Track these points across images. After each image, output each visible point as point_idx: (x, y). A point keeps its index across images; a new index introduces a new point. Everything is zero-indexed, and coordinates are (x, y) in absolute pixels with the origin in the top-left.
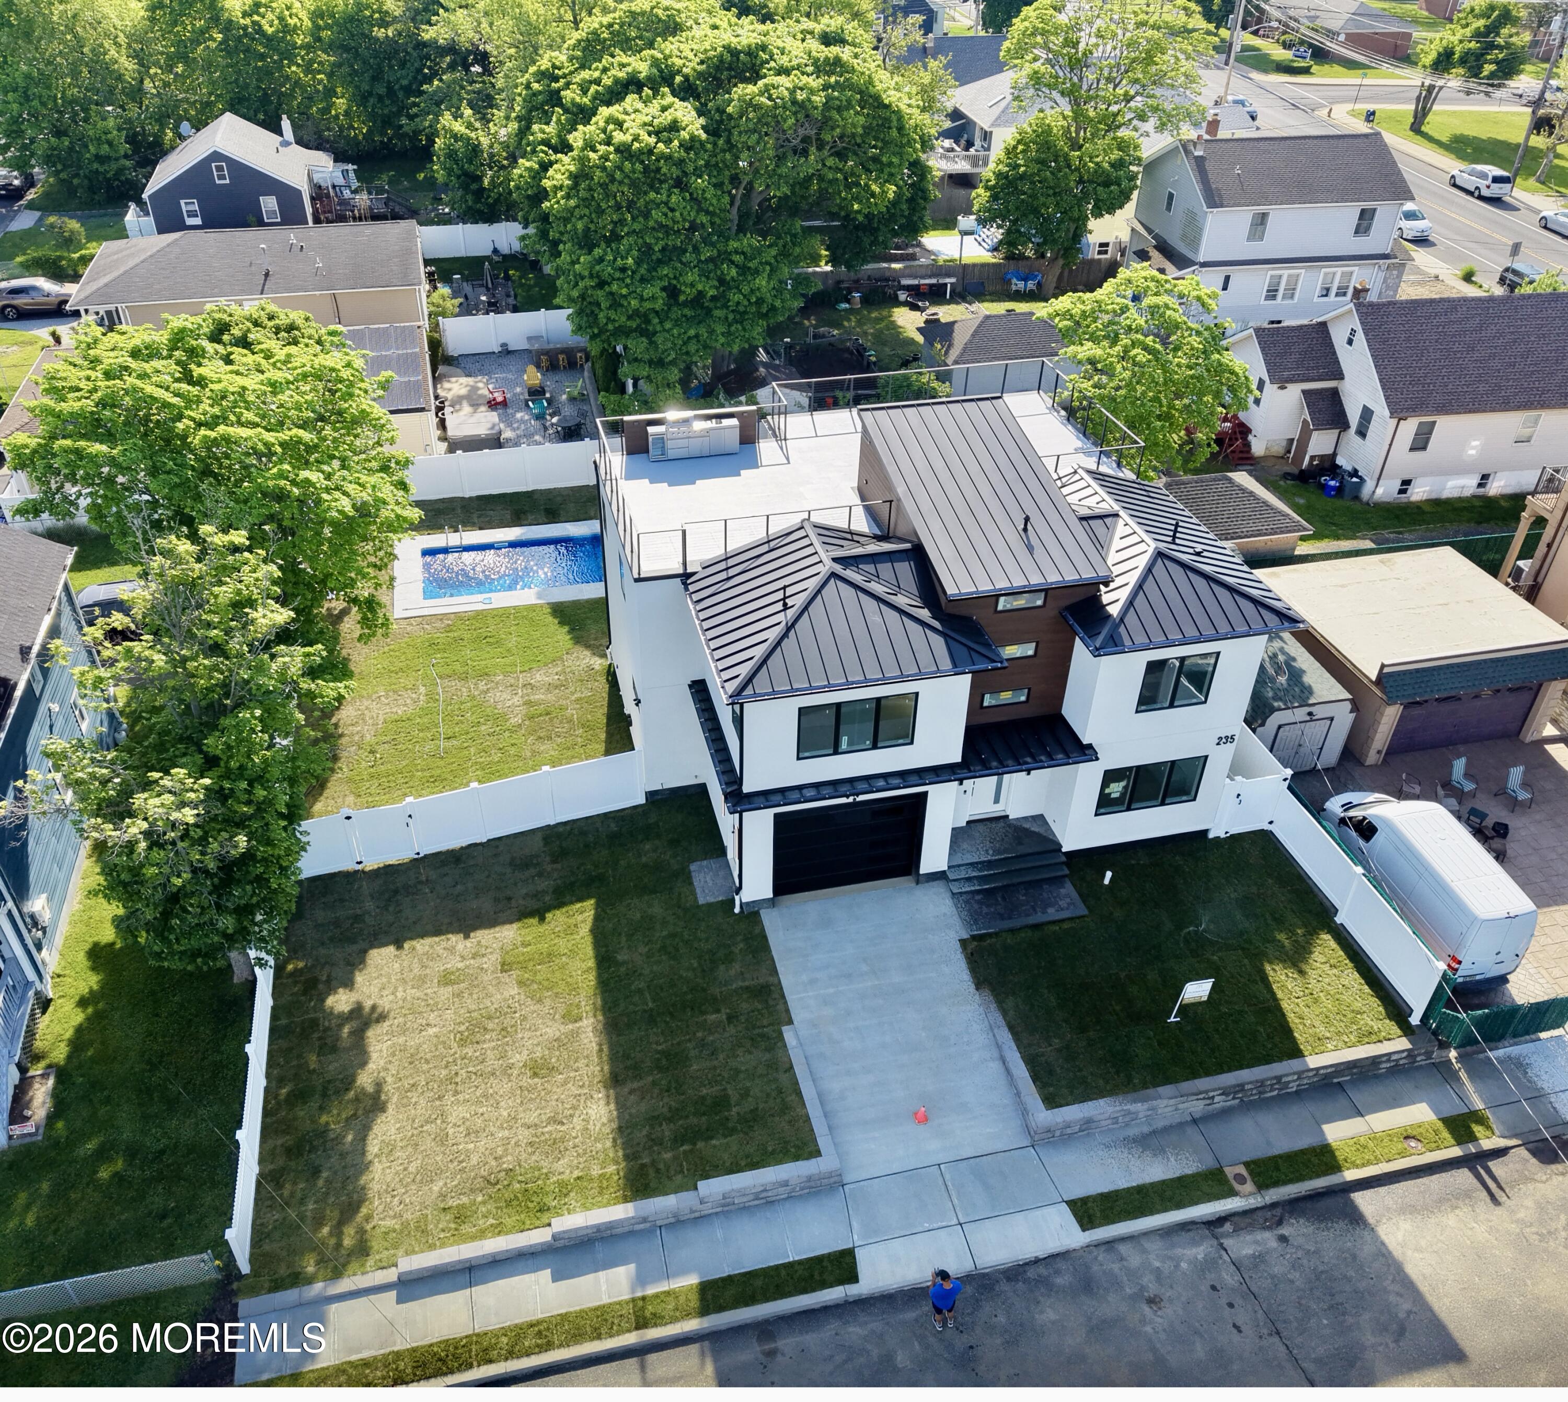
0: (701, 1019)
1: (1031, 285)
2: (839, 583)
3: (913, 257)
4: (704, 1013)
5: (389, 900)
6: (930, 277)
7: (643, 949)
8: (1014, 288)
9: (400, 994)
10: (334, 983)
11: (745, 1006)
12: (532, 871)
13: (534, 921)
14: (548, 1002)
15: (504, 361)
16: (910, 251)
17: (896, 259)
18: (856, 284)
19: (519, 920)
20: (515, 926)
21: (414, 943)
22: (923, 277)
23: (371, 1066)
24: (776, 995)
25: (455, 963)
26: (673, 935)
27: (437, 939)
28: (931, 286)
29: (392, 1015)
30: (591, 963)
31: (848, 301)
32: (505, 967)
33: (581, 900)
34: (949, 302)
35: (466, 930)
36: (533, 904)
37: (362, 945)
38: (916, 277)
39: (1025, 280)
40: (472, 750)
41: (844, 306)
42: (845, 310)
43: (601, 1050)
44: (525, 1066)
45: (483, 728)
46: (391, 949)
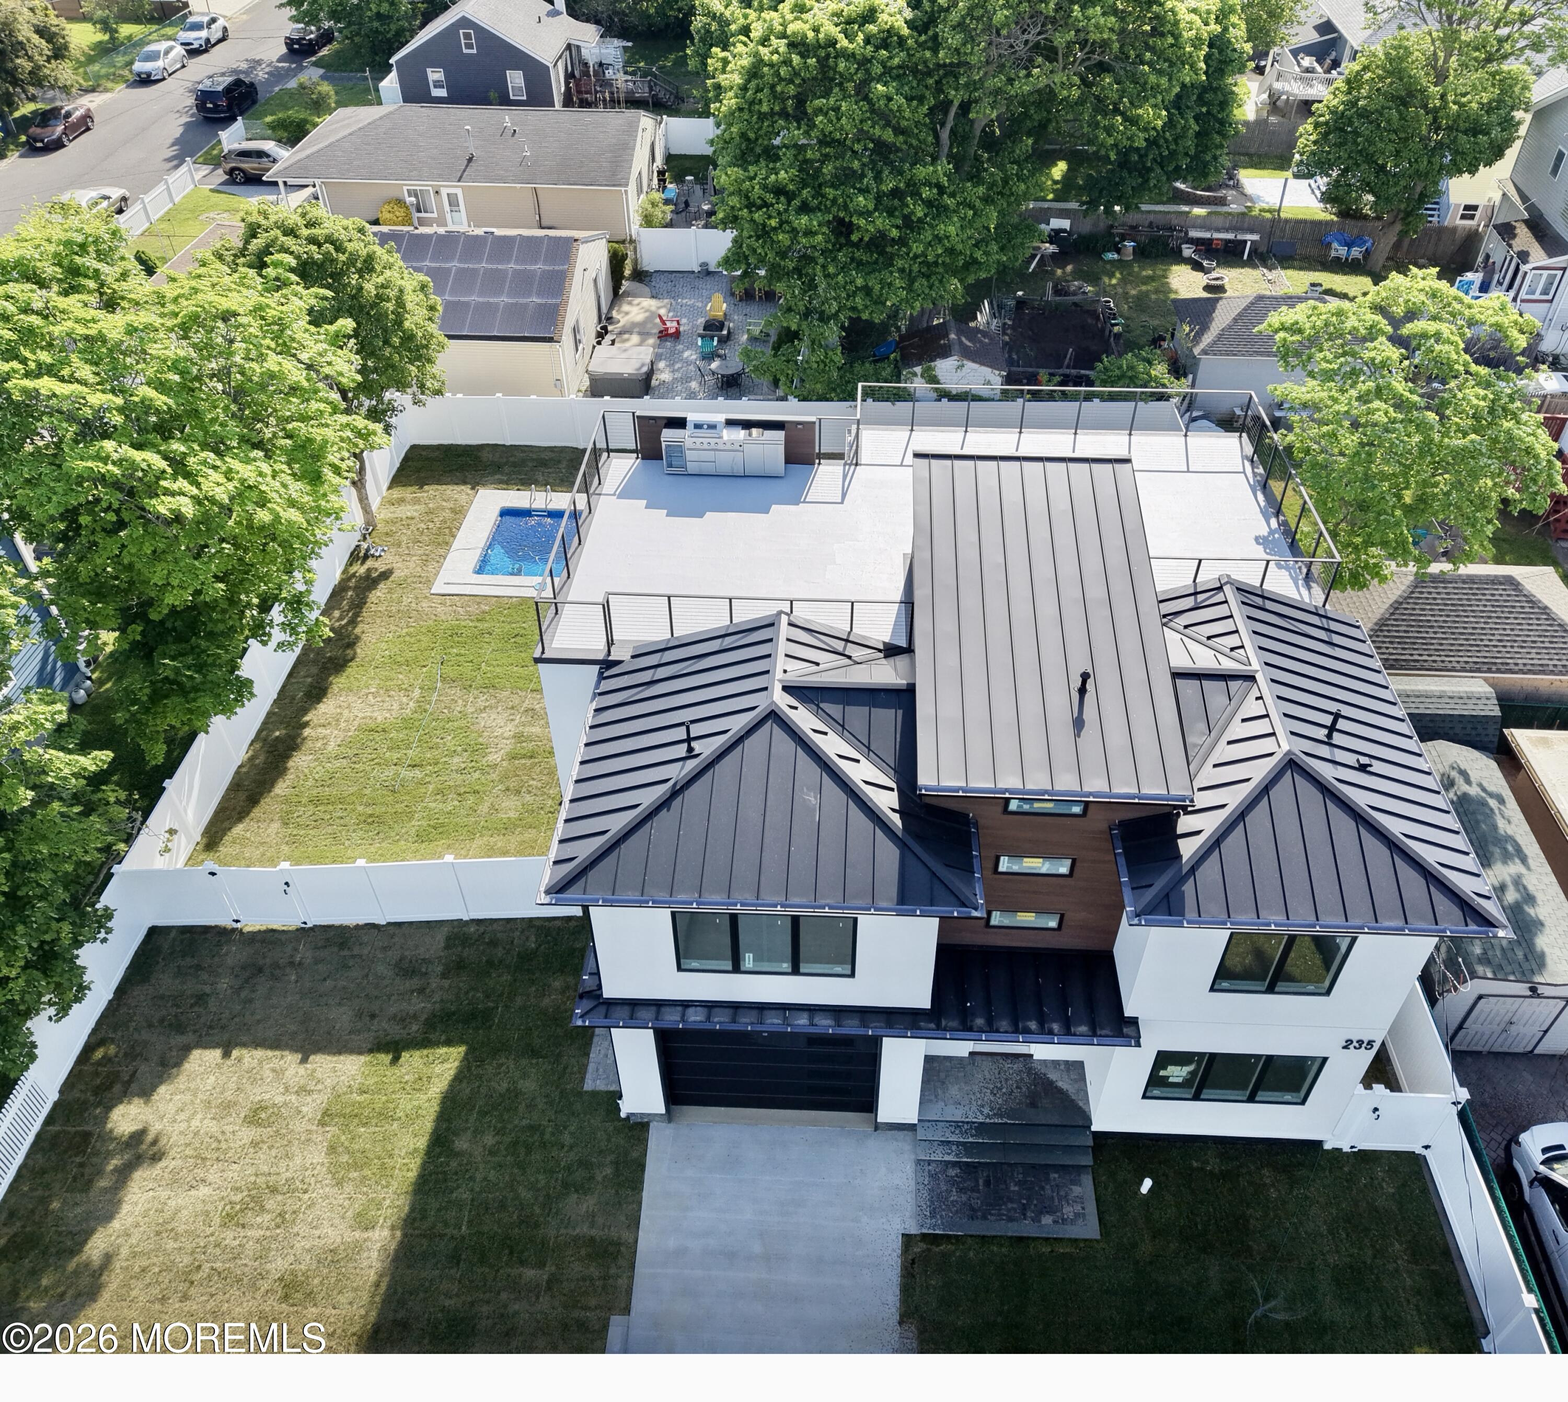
0: (515, 1272)
1: (1356, 252)
2: (776, 729)
3: (1222, 202)
4: (522, 1263)
5: (247, 981)
6: (1227, 230)
7: (489, 1140)
8: (1333, 254)
9: (195, 1123)
10: (134, 1087)
11: (577, 1267)
12: (415, 983)
13: (386, 1058)
14: (349, 1188)
15: (700, 283)
16: (1222, 193)
17: (1199, 202)
18: (1132, 231)
19: (371, 1051)
20: (363, 1059)
21: (244, 1051)
22: (1218, 230)
23: (116, 1224)
24: (621, 1262)
25: (273, 1095)
26: (533, 1128)
27: (270, 1053)
28: (1228, 241)
29: (172, 1153)
30: (422, 1143)
31: (1118, 251)
32: (325, 1119)
33: (449, 1043)
34: (1243, 265)
35: (306, 1049)
36: (396, 1032)
37: (189, 1038)
38: (1208, 229)
39: (1349, 245)
40: (431, 787)
41: (1112, 256)
42: (1112, 262)
43: (377, 1285)
44: (281, 1279)
45: (456, 760)
46: (215, 1054)
